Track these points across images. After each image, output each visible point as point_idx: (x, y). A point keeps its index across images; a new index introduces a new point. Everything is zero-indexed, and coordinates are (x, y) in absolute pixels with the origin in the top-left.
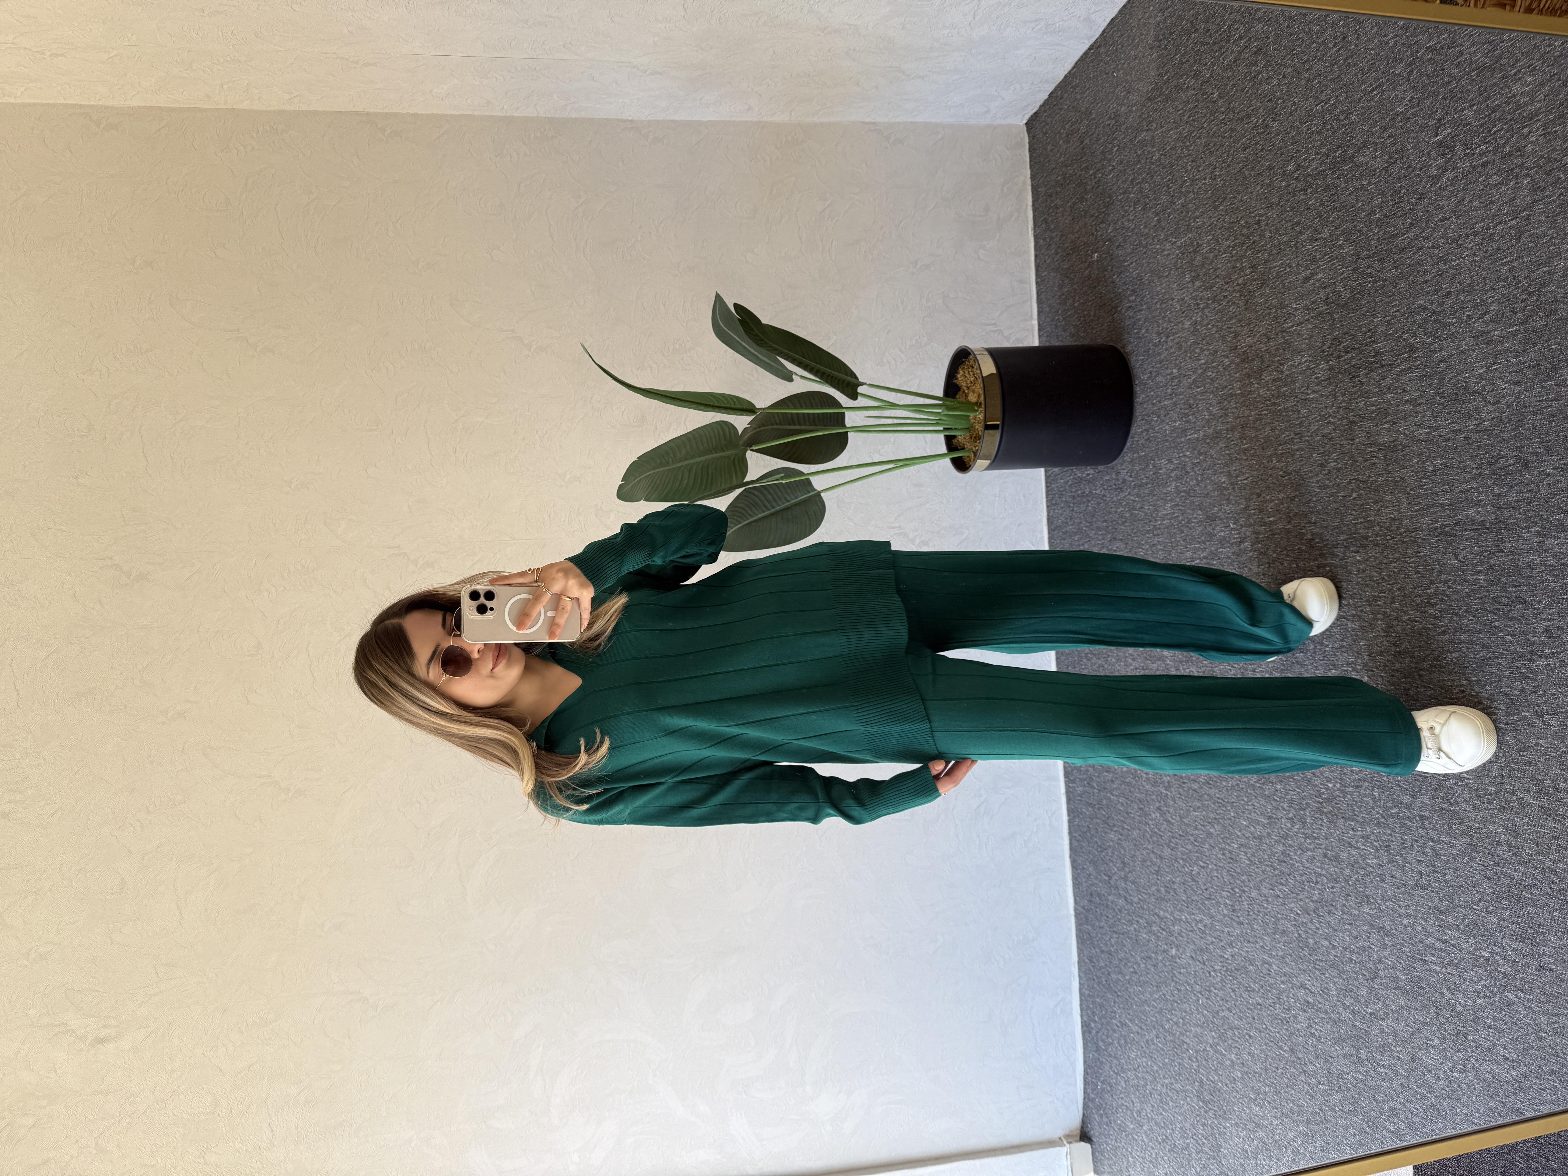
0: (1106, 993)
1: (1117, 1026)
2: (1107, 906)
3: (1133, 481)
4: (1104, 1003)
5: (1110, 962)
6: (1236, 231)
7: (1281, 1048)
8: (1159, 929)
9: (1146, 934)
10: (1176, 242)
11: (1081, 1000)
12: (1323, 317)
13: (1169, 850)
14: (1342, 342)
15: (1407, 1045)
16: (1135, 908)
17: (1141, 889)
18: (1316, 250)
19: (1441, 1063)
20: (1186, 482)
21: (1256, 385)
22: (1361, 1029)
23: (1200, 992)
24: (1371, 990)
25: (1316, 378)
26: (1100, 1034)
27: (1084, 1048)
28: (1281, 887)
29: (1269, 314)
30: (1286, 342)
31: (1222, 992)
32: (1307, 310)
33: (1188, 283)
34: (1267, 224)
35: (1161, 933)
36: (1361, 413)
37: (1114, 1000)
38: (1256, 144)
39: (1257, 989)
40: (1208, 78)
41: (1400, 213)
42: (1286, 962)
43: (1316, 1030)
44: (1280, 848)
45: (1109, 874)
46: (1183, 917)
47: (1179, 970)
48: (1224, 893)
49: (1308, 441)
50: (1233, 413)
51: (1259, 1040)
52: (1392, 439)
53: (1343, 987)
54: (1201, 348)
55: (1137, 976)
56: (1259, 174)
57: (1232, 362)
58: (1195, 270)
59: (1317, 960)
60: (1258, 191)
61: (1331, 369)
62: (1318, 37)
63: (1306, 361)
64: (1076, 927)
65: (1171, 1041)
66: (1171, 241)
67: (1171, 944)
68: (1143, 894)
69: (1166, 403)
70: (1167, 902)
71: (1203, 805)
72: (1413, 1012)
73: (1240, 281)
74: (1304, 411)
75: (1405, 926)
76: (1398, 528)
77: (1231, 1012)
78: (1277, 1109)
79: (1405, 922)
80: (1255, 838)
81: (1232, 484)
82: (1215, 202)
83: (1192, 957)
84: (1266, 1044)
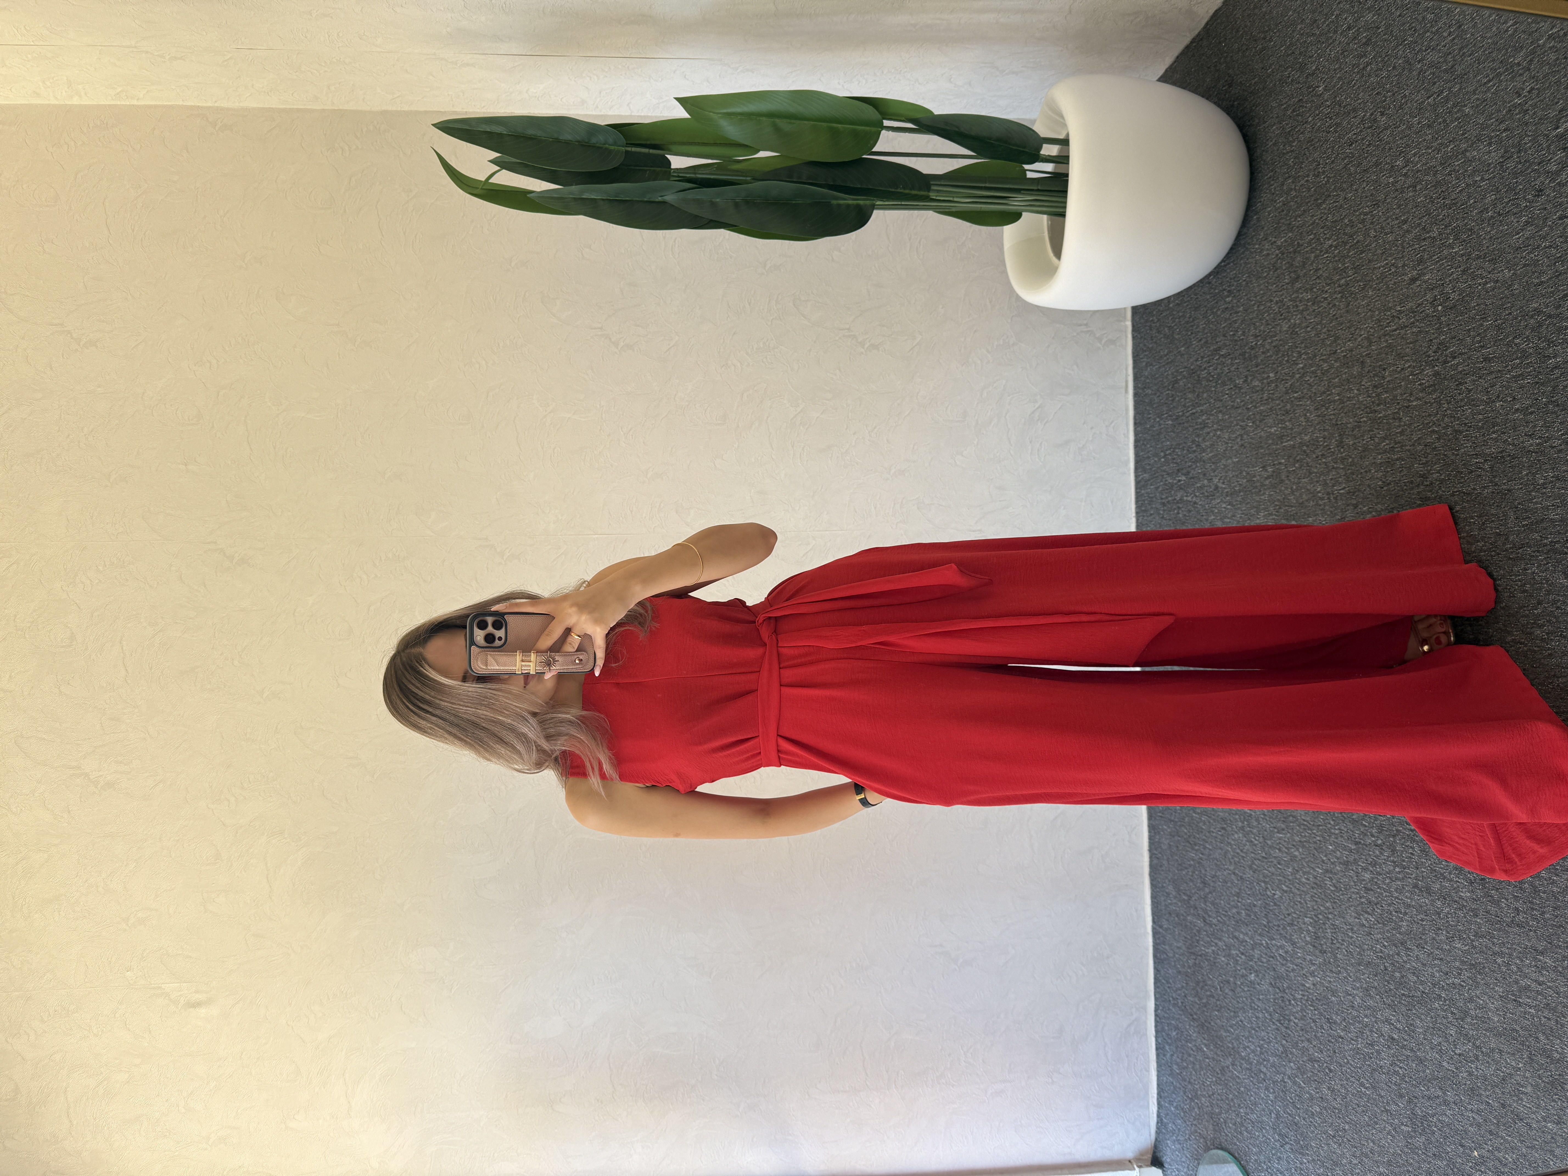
0: (1181, 1015)
1: (1192, 1049)
2: (1186, 926)
3: (1225, 488)
4: (1180, 1025)
5: (1187, 984)
6: (1339, 229)
7: (1362, 1085)
8: (1238, 952)
9: (1224, 957)
10: (1275, 242)
11: (1156, 1020)
12: (1430, 321)
13: (1252, 873)
14: (1449, 347)
15: (1497, 1090)
16: (1214, 931)
17: (1221, 911)
18: (1424, 250)
19: (1534, 1113)
20: (1280, 491)
21: (1356, 391)
22: (1449, 1070)
23: (1279, 1021)
24: (1460, 1029)
25: (1420, 385)
26: (1174, 1058)
27: (1158, 1071)
28: (1366, 916)
29: (1372, 317)
30: (1389, 346)
31: (1302, 1022)
32: (1413, 312)
33: (1288, 284)
34: (1372, 223)
35: (1240, 957)
36: (1467, 421)
37: (1190, 1023)
38: (1363, 139)
39: (1339, 1022)
40: (1315, 70)
41: (1515, 211)
42: (1370, 995)
43: (1401, 1068)
44: (1367, 876)
45: (1188, 893)
46: (1264, 942)
47: (1257, 997)
48: (1306, 920)
49: (1409, 450)
50: (1331, 420)
51: (1339, 1075)
52: (1500, 450)
53: (1431, 1025)
54: (1299, 352)
55: (1215, 1001)
56: (1365, 170)
57: (1331, 367)
58: (1295, 271)
59: (1403, 995)
60: (1364, 188)
61: (1436, 374)
62: (1432, 26)
63: (1409, 367)
64: (1154, 946)
65: (1247, 1069)
66: (1271, 240)
67: (1251, 969)
68: (1222, 916)
69: (1262, 408)
70: (1247, 925)
71: (1287, 827)
72: (1505, 1056)
73: (1343, 281)
74: (1406, 419)
75: (1499, 965)
76: (1504, 544)
77: (1311, 1044)
78: (1355, 1147)
79: (1499, 960)
80: (1340, 863)
81: (1328, 494)
82: (1318, 199)
83: (1272, 984)
84: (1347, 1079)
